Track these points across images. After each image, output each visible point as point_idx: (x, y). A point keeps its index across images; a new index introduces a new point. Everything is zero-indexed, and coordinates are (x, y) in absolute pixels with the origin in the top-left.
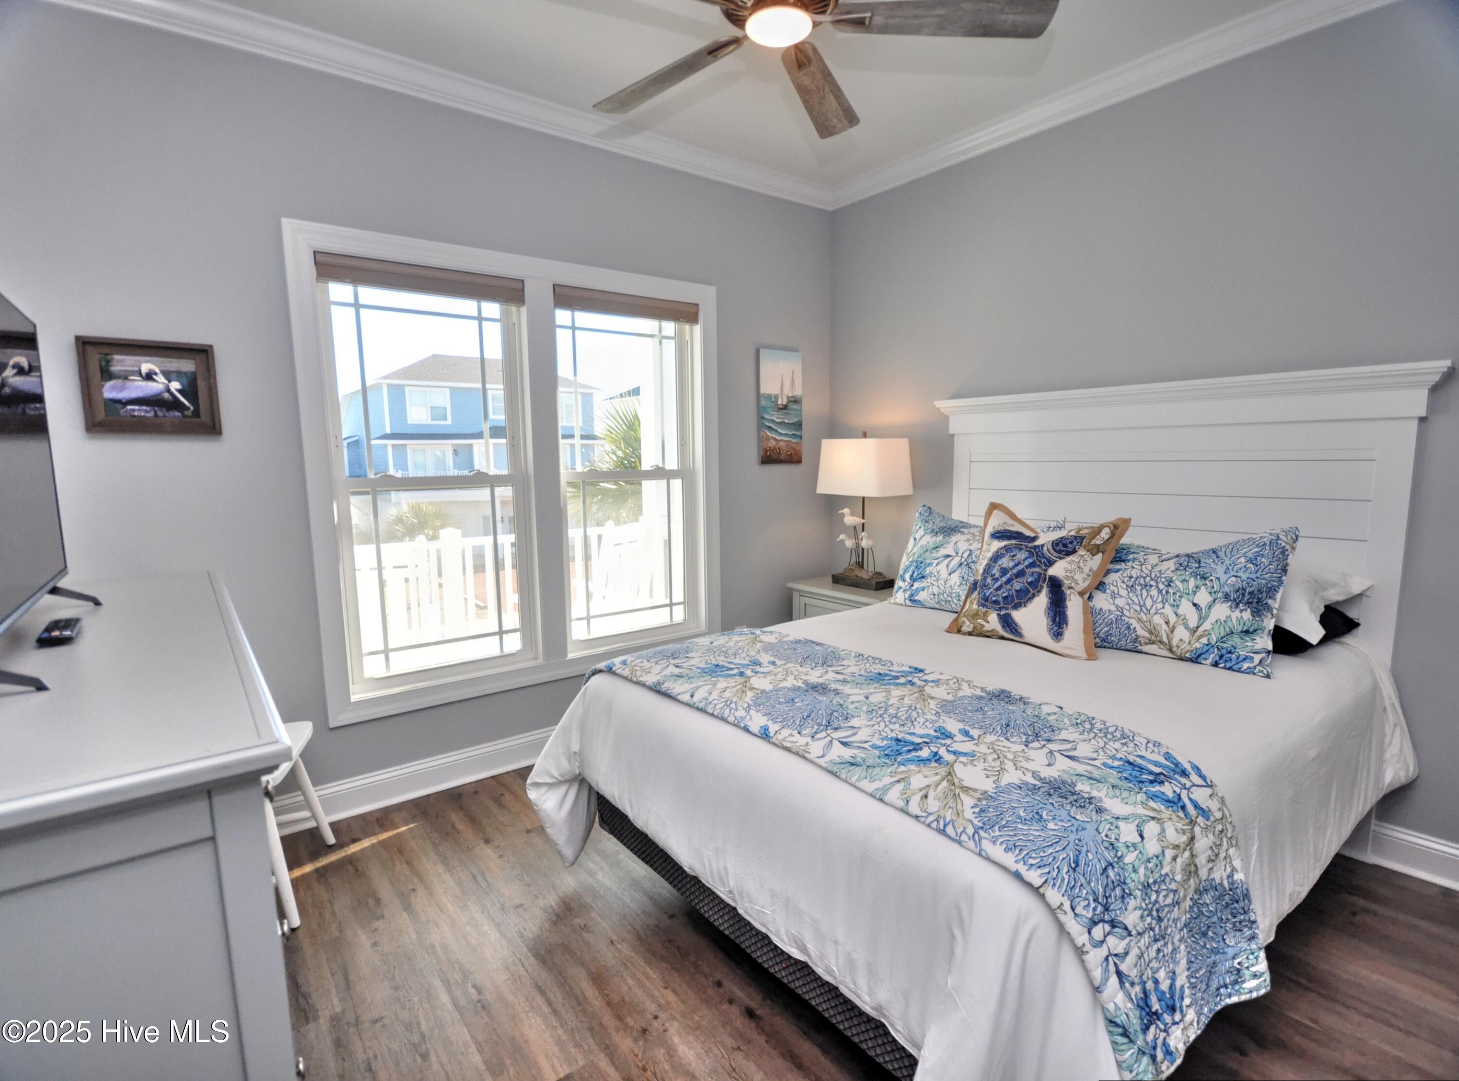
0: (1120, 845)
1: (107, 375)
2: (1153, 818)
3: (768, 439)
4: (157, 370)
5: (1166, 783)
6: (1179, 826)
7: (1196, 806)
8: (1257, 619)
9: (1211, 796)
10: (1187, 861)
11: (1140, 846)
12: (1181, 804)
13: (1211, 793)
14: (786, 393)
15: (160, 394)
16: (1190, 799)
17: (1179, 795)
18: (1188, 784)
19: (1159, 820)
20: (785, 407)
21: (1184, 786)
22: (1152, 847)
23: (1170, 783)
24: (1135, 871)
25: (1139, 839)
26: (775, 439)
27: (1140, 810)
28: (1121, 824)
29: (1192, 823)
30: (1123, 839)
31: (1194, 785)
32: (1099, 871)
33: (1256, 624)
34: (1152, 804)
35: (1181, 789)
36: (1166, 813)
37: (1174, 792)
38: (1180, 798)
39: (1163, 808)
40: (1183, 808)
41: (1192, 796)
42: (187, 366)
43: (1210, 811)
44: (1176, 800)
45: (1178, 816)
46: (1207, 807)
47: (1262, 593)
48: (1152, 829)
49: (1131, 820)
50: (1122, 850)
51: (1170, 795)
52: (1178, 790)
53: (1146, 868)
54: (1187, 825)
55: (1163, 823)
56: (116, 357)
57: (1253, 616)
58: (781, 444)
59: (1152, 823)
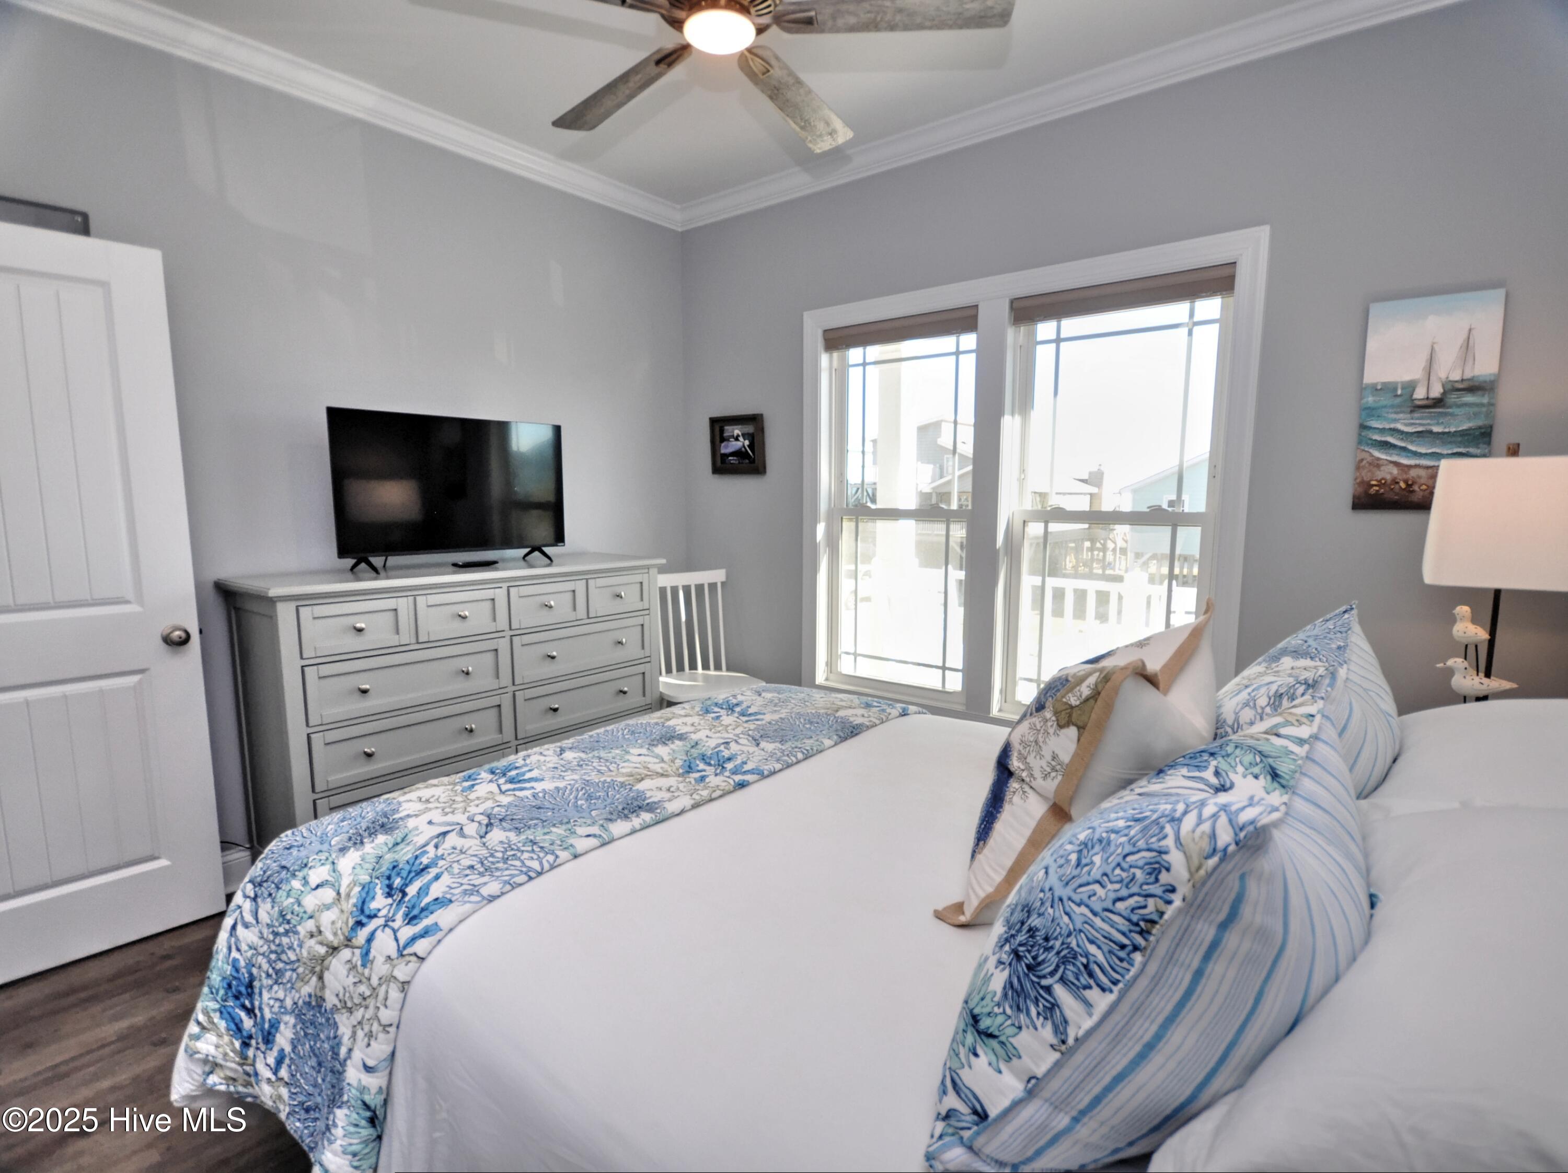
0: (306, 870)
1: (723, 439)
2: (338, 893)
3: (1376, 464)
4: (740, 434)
5: (390, 901)
6: (339, 925)
7: (369, 940)
8: (1009, 1011)
9: (389, 957)
10: (317, 955)
11: (308, 888)
12: (365, 920)
13: (392, 957)
14: (1443, 375)
15: (741, 449)
16: (375, 930)
17: (375, 916)
18: (396, 925)
19: (339, 900)
20: (1438, 402)
21: (389, 920)
22: (310, 902)
23: (391, 905)
24: (288, 896)
25: (314, 886)
26: (1396, 464)
27: (345, 882)
28: (328, 867)
29: (348, 942)
30: (311, 872)
31: (395, 931)
32: (284, 863)
33: (1000, 1019)
34: (357, 889)
35: (385, 916)
36: (349, 905)
37: (379, 910)
38: (371, 917)
39: (353, 900)
40: (360, 924)
41: (379, 933)
42: (750, 429)
43: (372, 962)
44: (367, 912)
45: (347, 919)
46: (374, 957)
47: (1048, 949)
48: (328, 894)
49: (334, 874)
50: (300, 874)
51: (374, 905)
52: (383, 912)
53: (293, 904)
54: (343, 934)
55: (336, 905)
56: (726, 428)
57: (1005, 995)
58: (1413, 473)
59: (334, 894)
